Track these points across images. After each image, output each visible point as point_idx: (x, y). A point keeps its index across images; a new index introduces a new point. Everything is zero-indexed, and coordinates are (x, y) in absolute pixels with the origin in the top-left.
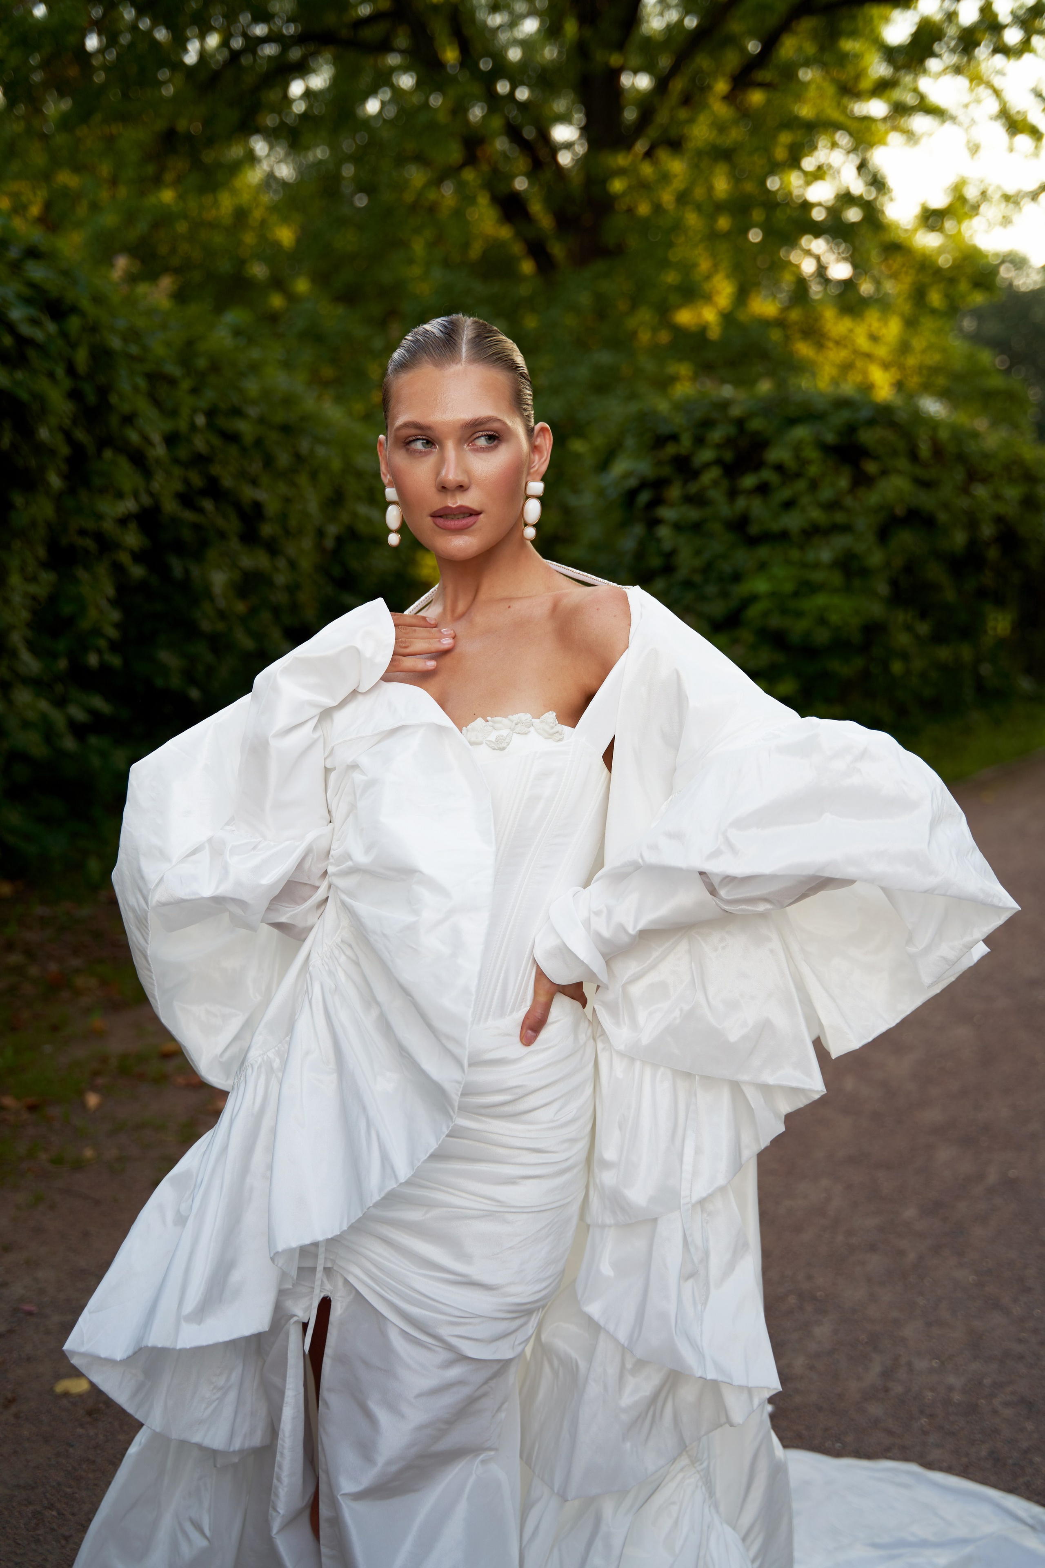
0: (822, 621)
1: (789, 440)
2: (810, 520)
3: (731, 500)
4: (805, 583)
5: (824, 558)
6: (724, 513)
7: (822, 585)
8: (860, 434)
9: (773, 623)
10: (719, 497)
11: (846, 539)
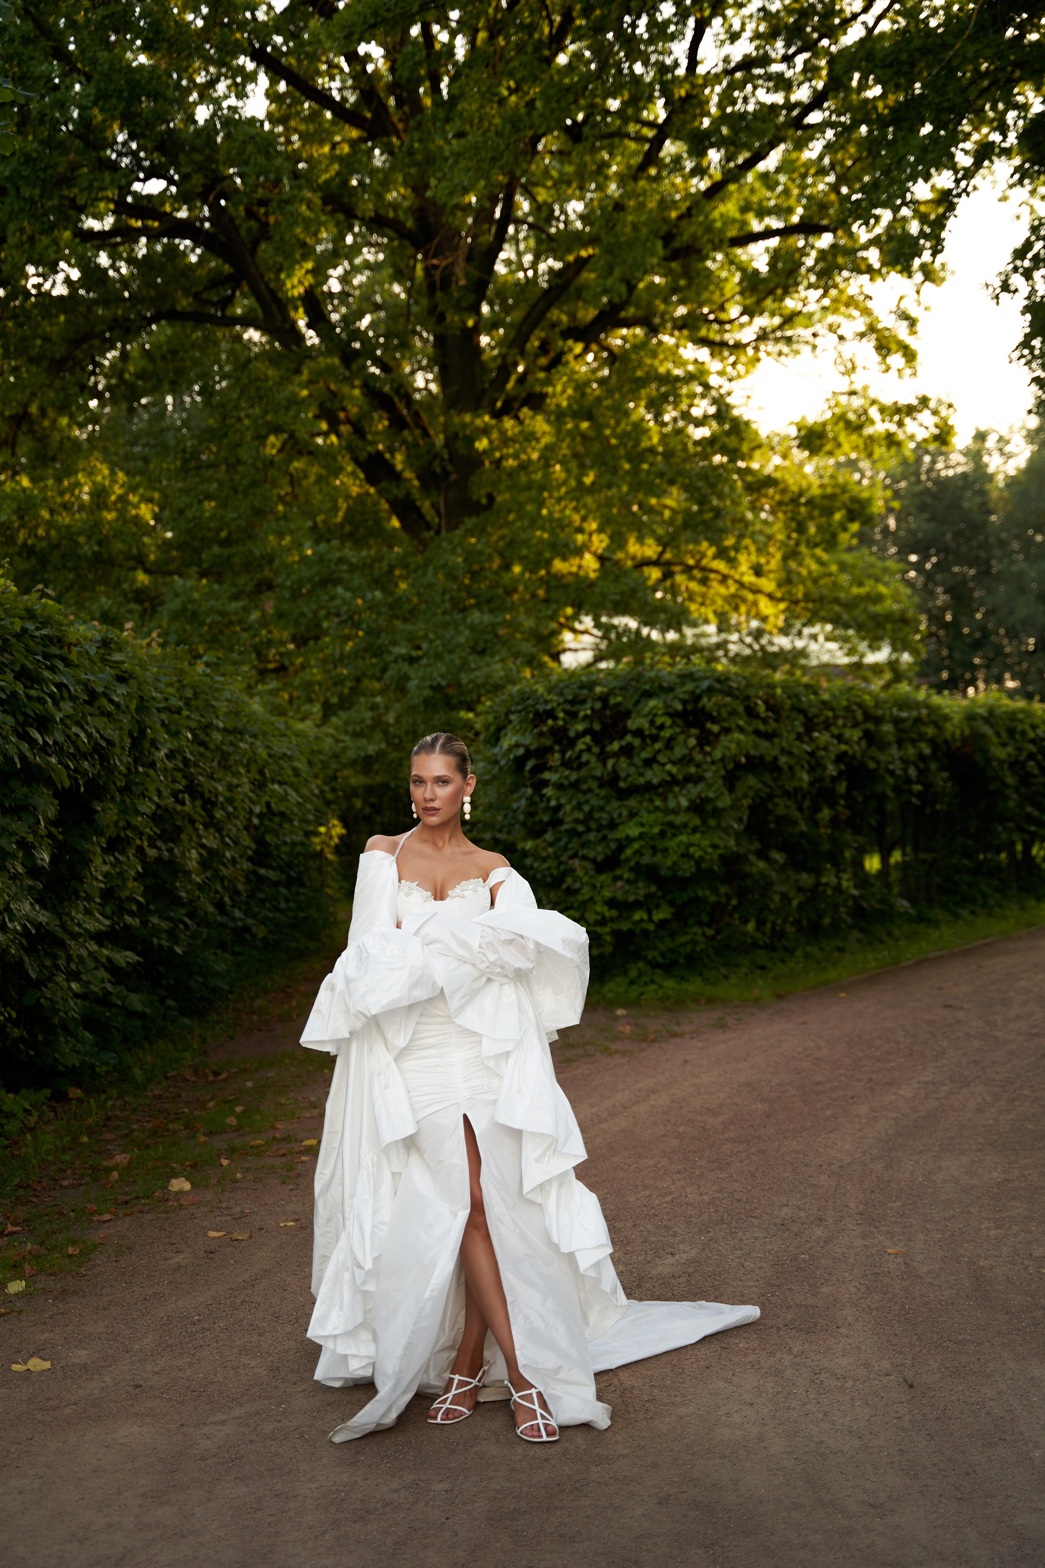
1: (646, 710)
2: (670, 774)
3: (604, 762)
4: (671, 825)
5: (684, 803)
6: (598, 773)
7: (685, 825)
8: (705, 700)
9: (647, 859)
10: (593, 759)
11: (701, 787)
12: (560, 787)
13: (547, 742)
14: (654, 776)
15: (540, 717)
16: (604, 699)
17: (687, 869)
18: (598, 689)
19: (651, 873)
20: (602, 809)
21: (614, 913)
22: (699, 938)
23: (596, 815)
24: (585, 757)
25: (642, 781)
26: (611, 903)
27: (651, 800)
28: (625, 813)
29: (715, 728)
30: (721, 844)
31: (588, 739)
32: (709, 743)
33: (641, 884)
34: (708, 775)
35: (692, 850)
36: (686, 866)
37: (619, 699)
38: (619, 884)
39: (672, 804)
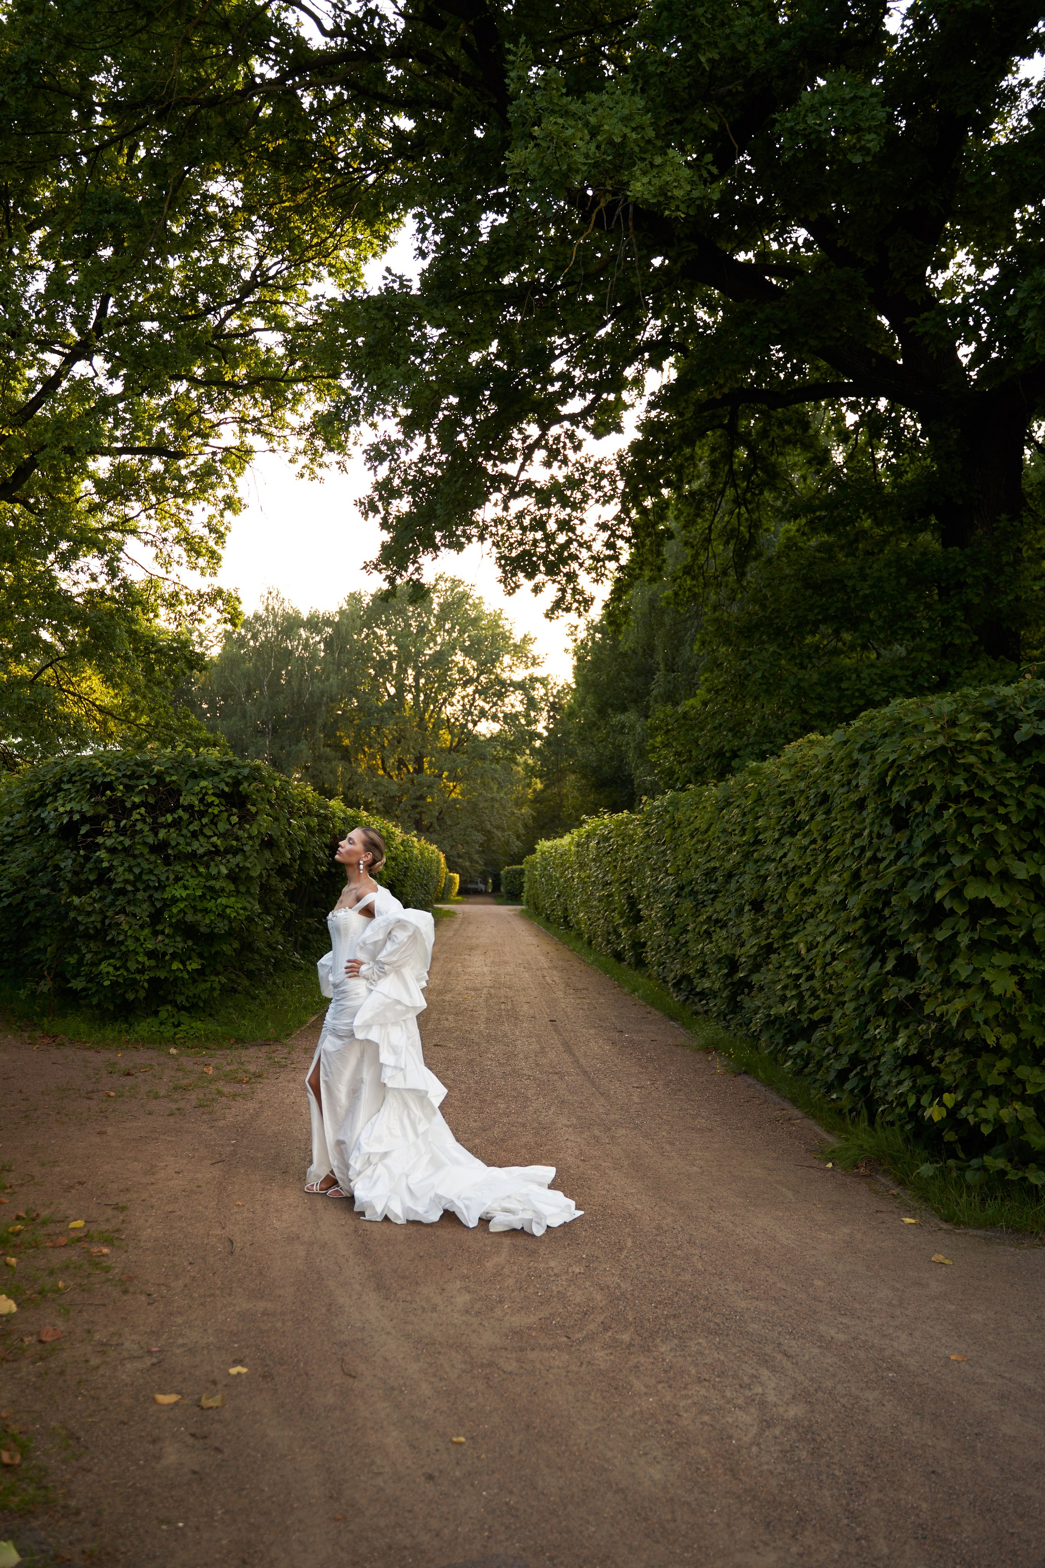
0: (222, 915)
1: (197, 789)
2: (215, 845)
3: (155, 831)
4: (211, 889)
5: (225, 871)
6: (150, 840)
7: (223, 890)
8: (246, 785)
9: (189, 918)
10: (146, 828)
11: (239, 858)
12: (112, 850)
13: (102, 811)
14: (200, 847)
15: (97, 789)
16: (159, 776)
17: (222, 927)
18: (156, 768)
19: (188, 931)
20: (151, 872)
21: (153, 963)
22: (216, 985)
23: (145, 877)
24: (139, 826)
25: (189, 849)
26: (151, 954)
27: (194, 867)
28: (172, 877)
29: (253, 809)
30: (248, 906)
31: (143, 810)
32: (247, 822)
33: (178, 939)
34: (247, 848)
35: (228, 911)
36: (221, 925)
37: (174, 778)
38: (160, 938)
39: (214, 871)
